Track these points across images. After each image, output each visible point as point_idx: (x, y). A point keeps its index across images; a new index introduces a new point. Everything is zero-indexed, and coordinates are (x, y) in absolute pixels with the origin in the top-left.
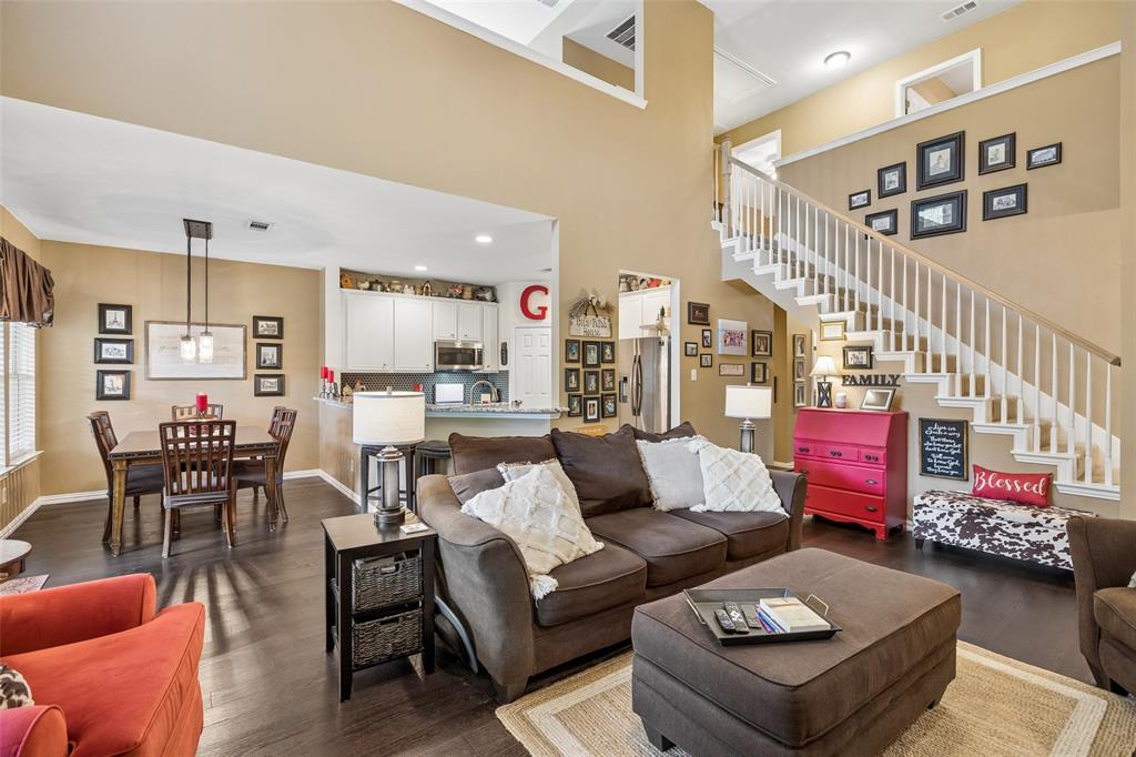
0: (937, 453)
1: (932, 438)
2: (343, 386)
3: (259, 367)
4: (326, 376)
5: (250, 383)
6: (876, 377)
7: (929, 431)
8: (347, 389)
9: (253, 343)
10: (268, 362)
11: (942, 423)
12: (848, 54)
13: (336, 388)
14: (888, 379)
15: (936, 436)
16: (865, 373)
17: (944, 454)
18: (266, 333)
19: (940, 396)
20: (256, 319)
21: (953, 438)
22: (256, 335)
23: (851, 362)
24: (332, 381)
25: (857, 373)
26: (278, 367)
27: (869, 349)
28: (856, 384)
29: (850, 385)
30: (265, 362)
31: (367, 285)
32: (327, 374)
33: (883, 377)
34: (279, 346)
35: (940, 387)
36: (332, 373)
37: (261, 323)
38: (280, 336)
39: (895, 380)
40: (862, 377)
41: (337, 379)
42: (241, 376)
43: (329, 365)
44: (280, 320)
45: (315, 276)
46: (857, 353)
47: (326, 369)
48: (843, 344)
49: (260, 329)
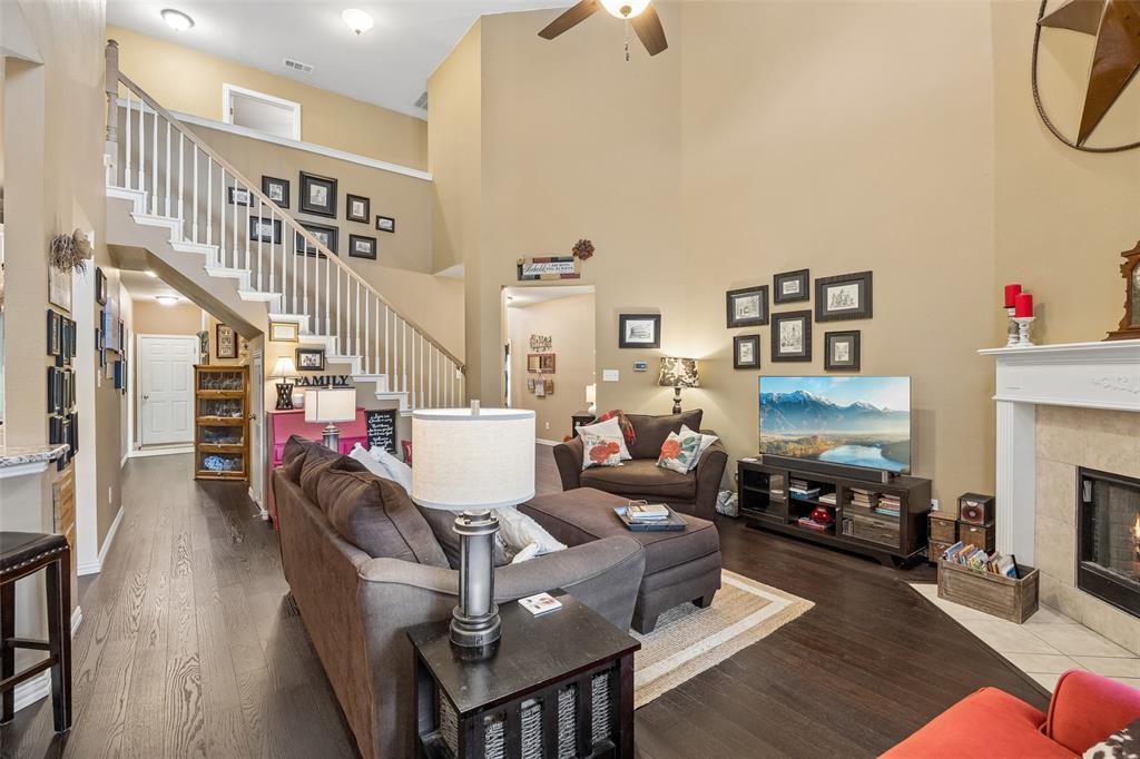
0: (377, 437)
1: (374, 426)
6: (328, 377)
7: (372, 421)
11: (380, 413)
12: (192, 22)
14: (338, 380)
15: (377, 424)
16: (318, 374)
17: (382, 437)
19: (379, 391)
21: (387, 423)
23: (304, 364)
25: (310, 375)
27: (321, 352)
28: (309, 385)
29: (303, 386)
33: (334, 377)
35: (378, 385)
39: (344, 380)
40: (315, 378)
46: (310, 356)
48: (295, 345)
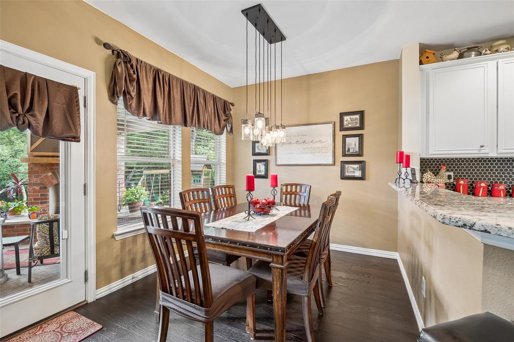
2: (423, 171)
3: (344, 155)
4: (401, 161)
5: (337, 168)
8: (428, 175)
9: (340, 135)
10: (351, 151)
13: (414, 174)
18: (350, 126)
20: (342, 115)
22: (342, 128)
24: (407, 165)
26: (360, 154)
30: (349, 150)
31: (456, 54)
32: (404, 159)
34: (361, 137)
36: (408, 157)
37: (346, 118)
38: (361, 127)
41: (415, 164)
42: (331, 162)
43: (406, 150)
44: (361, 113)
45: (393, 67)
47: (402, 154)
49: (345, 123)
